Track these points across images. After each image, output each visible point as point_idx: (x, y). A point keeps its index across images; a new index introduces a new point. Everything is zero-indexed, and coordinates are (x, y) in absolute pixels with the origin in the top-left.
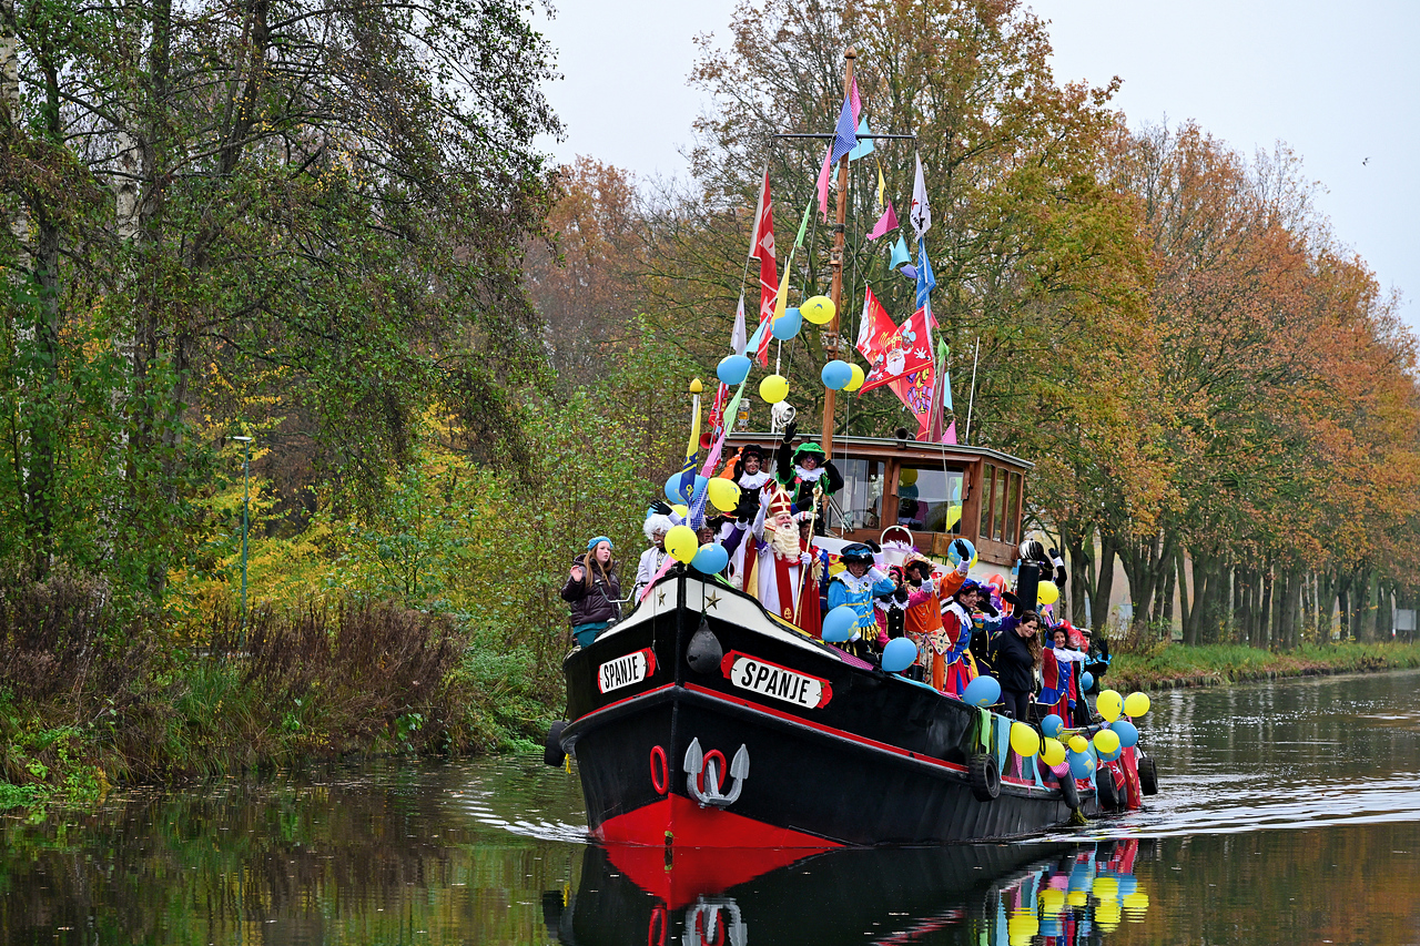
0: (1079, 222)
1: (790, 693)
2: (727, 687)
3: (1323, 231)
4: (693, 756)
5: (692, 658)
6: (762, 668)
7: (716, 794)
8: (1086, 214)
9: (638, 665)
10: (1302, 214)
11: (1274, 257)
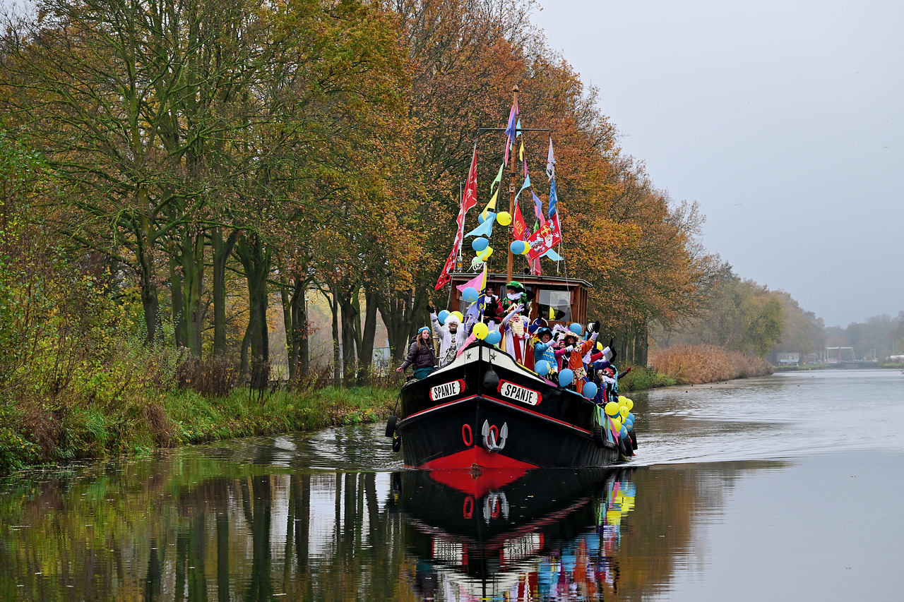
0: (349, 35)
1: (525, 399)
2: (499, 396)
3: (538, 41)
4: (486, 428)
5: (486, 383)
6: (514, 387)
7: (495, 446)
8: (355, 28)
9: (456, 387)
10: (520, 27)
11: (500, 63)
